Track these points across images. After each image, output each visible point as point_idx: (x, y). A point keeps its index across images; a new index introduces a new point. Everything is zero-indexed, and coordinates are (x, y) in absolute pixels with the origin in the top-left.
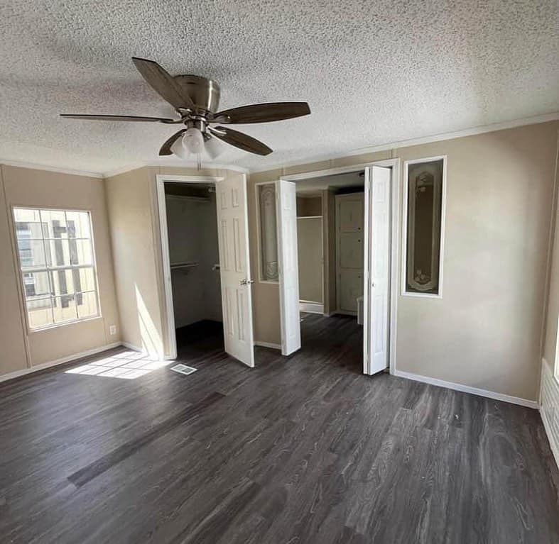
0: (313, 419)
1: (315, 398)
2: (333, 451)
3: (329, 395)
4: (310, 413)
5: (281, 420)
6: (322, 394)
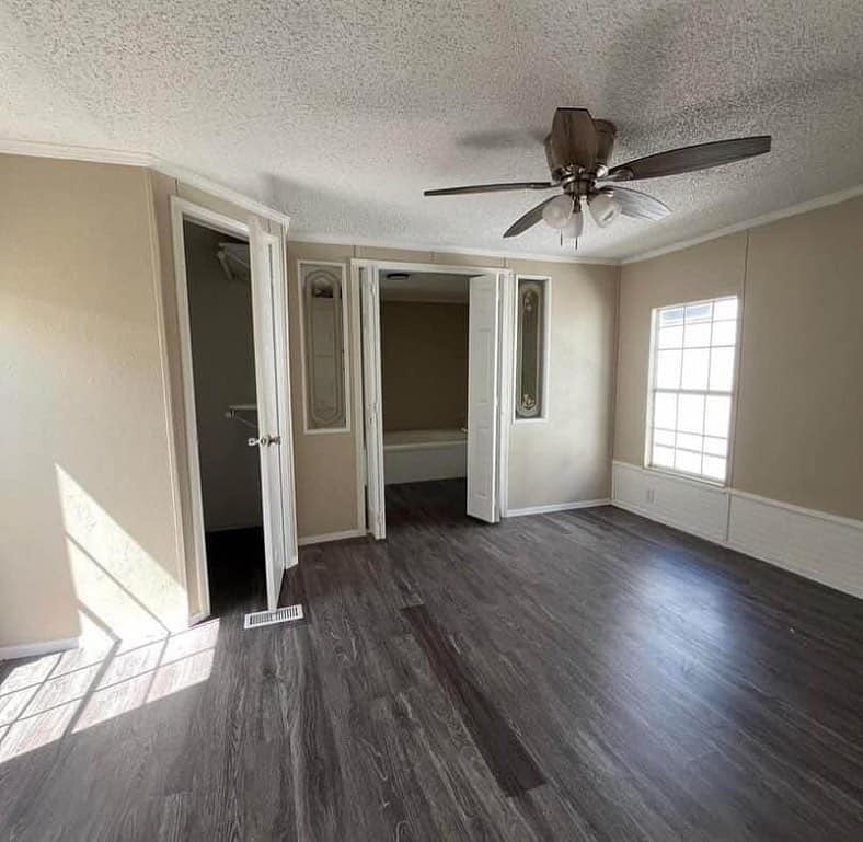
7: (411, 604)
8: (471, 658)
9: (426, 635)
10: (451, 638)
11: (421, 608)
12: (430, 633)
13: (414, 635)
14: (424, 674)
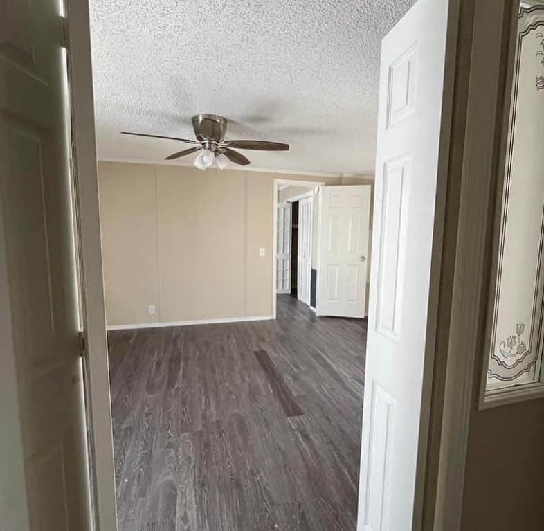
0: (168, 447)
1: (187, 477)
2: (126, 429)
3: (172, 498)
4: (177, 451)
5: (200, 428)
6: (184, 495)
7: (296, 418)
8: (264, 381)
9: (286, 394)
10: (271, 391)
11: (289, 415)
12: (283, 395)
13: (293, 395)
14: (287, 378)
